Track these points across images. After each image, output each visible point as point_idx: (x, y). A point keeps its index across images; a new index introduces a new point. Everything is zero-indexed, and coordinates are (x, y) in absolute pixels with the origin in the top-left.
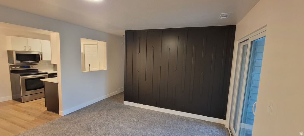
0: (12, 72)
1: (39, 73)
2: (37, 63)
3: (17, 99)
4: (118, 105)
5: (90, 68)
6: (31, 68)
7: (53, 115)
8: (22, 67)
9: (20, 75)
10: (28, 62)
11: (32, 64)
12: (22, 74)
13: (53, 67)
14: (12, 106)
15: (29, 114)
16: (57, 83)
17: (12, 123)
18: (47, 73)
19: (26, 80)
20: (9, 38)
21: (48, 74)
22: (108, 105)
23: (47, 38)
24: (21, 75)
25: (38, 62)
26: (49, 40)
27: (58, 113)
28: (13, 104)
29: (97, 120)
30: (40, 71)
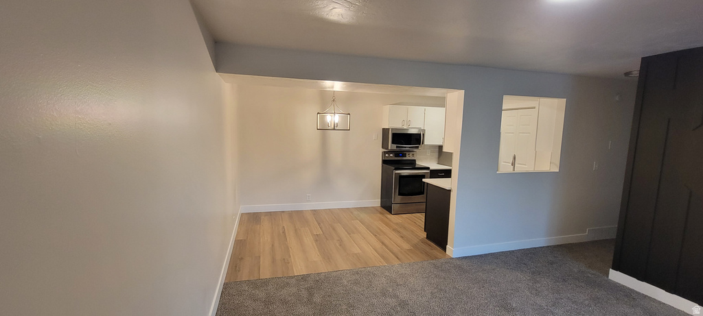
0: (385, 162)
1: (417, 166)
2: (415, 150)
3: (387, 206)
4: (590, 275)
5: (513, 164)
6: (407, 158)
7: (436, 250)
8: (397, 154)
9: (394, 168)
10: (405, 147)
11: (409, 151)
12: (397, 166)
13: (437, 156)
14: (381, 216)
15: (402, 237)
16: (450, 191)
17: (383, 243)
18: (428, 168)
19: (401, 177)
20: (387, 108)
21: (431, 170)
22: (554, 266)
23: (440, 102)
24: (396, 169)
25: (418, 147)
26: (443, 106)
27: (444, 249)
28: (381, 213)
29: (528, 293)
30: (420, 163)
